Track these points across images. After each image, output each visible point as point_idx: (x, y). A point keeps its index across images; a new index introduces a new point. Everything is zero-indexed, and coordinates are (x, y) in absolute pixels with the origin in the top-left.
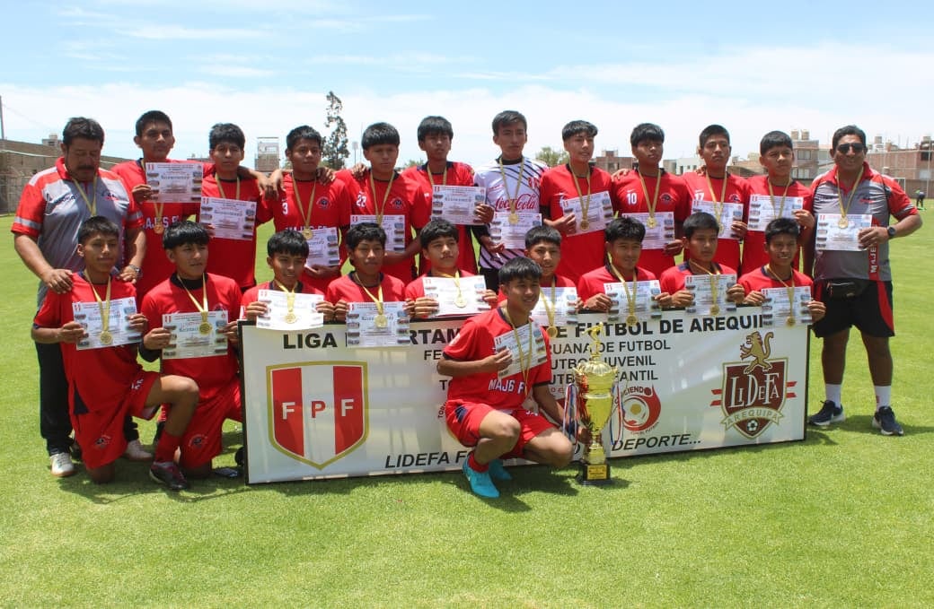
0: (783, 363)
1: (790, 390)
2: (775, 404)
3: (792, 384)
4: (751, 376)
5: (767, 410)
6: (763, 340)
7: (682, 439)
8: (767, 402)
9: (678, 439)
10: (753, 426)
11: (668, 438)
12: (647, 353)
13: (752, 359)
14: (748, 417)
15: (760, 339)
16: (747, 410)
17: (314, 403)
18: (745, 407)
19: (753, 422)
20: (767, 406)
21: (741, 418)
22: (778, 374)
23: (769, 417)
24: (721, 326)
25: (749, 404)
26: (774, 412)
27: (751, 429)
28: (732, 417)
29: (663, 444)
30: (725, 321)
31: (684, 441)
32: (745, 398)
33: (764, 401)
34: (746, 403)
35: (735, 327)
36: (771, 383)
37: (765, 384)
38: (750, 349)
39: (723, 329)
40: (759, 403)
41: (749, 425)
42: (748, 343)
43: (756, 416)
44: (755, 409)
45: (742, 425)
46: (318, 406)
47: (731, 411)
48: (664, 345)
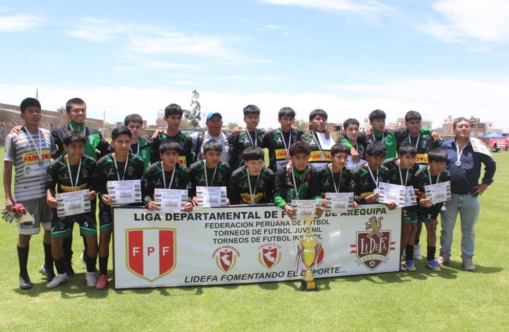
0: (389, 232)
1: (392, 246)
2: (384, 253)
3: (393, 243)
4: (371, 239)
5: (380, 256)
6: (377, 220)
7: (336, 270)
8: (380, 252)
9: (334, 270)
10: (373, 264)
11: (329, 269)
12: (318, 226)
13: (371, 230)
14: (370, 259)
15: (376, 220)
16: (369, 256)
17: (149, 248)
18: (368, 254)
19: (373, 262)
20: (380, 254)
21: (366, 260)
22: (386, 238)
23: (381, 259)
24: (357, 213)
25: (370, 252)
26: (383, 257)
27: (371, 265)
28: (362, 259)
29: (326, 272)
30: (359, 211)
31: (337, 271)
32: (368, 250)
33: (378, 251)
34: (369, 252)
35: (364, 214)
36: (382, 242)
37: (379, 243)
38: (371, 225)
39: (358, 214)
40: (375, 252)
41: (371, 263)
42: (370, 222)
43: (374, 259)
44: (374, 255)
45: (367, 263)
46: (151, 250)
47: (361, 256)
48: (327, 222)
